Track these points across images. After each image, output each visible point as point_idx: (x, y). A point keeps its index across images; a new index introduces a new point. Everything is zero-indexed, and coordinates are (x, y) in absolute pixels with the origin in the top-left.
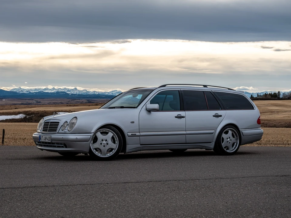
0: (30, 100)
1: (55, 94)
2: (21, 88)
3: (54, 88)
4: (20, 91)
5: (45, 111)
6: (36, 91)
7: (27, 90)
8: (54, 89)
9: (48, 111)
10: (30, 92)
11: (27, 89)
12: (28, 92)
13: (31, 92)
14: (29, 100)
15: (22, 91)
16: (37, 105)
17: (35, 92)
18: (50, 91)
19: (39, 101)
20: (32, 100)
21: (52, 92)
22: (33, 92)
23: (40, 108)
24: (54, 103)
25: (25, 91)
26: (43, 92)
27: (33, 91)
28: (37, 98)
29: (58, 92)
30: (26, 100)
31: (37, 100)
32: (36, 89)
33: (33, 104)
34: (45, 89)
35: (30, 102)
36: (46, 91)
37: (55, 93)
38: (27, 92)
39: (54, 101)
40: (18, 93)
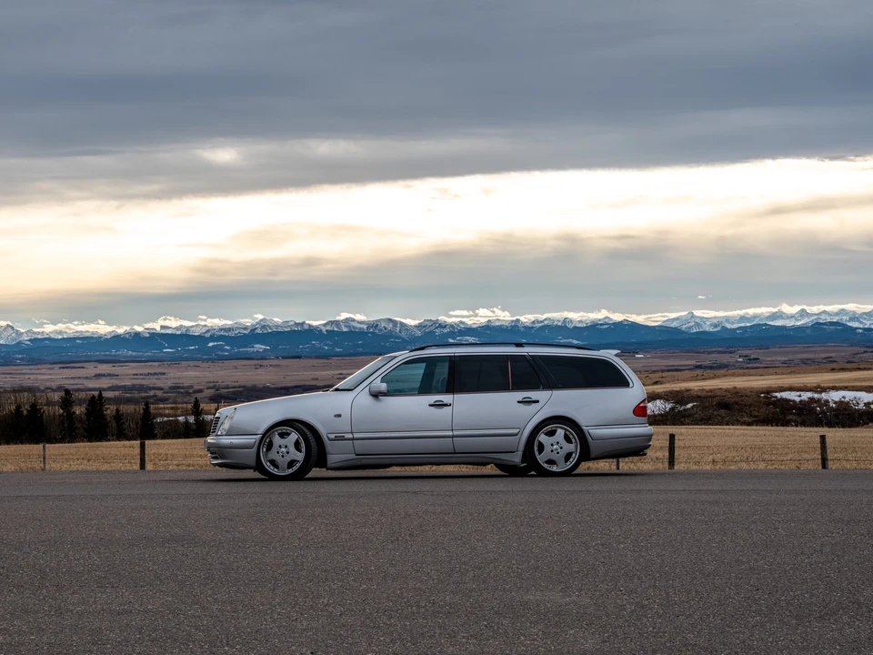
0: (725, 352)
1: (808, 331)
2: (693, 316)
3: (803, 310)
4: (692, 324)
5: (735, 388)
6: (743, 325)
7: (715, 321)
8: (803, 313)
9: (745, 389)
10: (724, 328)
11: (715, 318)
12: (719, 329)
13: (729, 326)
14: (720, 352)
15: (697, 324)
16: (748, 368)
17: (739, 328)
18: (789, 323)
19: (753, 356)
20: (731, 352)
21: (799, 323)
22: (735, 326)
24: (804, 362)
25: (708, 323)
26: (766, 325)
27: (733, 323)
28: (746, 347)
29: (817, 323)
30: (709, 353)
31: (745, 352)
32: (742, 318)
33: (734, 366)
34: (774, 316)
35: (725, 358)
36: (779, 323)
37: (807, 328)
38: (716, 326)
39: (805, 356)
40: (684, 332)
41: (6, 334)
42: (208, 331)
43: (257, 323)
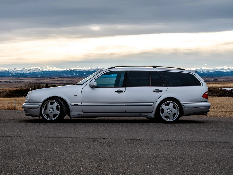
0: (209, 78)
1: (230, 73)
2: (201, 69)
3: (229, 68)
4: (201, 71)
5: (213, 87)
6: (214, 71)
7: (207, 70)
8: (229, 69)
9: (215, 87)
11: (207, 69)
12: (208, 72)
13: (210, 71)
14: (208, 78)
15: (203, 71)
16: (215, 82)
17: (213, 72)
18: (225, 71)
19: (216, 79)
20: (210, 78)
21: (227, 71)
22: (212, 71)
23: (213, 84)
24: (229, 81)
25: (205, 71)
26: (219, 71)
27: (211, 71)
28: (214, 77)
29: (232, 71)
30: (205, 78)
31: (214, 78)
32: (214, 70)
33: (211, 81)
34: (221, 69)
36: (222, 71)
37: (229, 72)
38: (207, 71)
39: (228, 79)
40: (199, 73)
41: (36, 70)
42: (84, 70)
43: (96, 69)
